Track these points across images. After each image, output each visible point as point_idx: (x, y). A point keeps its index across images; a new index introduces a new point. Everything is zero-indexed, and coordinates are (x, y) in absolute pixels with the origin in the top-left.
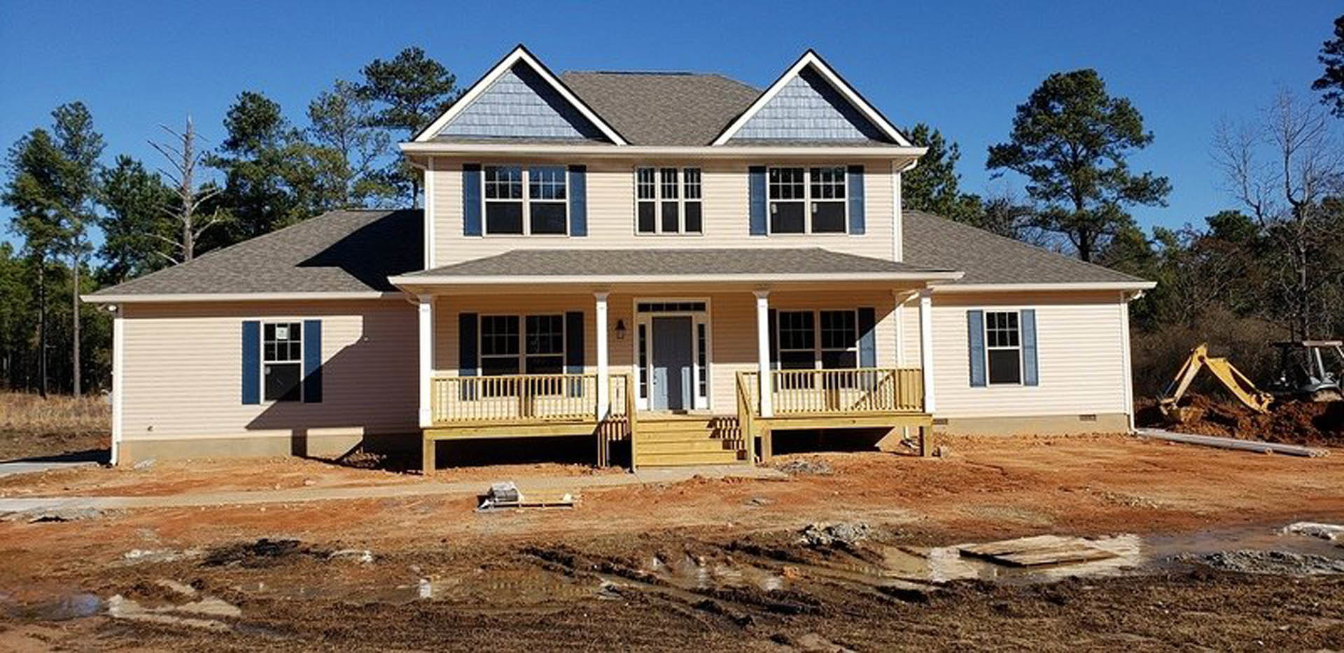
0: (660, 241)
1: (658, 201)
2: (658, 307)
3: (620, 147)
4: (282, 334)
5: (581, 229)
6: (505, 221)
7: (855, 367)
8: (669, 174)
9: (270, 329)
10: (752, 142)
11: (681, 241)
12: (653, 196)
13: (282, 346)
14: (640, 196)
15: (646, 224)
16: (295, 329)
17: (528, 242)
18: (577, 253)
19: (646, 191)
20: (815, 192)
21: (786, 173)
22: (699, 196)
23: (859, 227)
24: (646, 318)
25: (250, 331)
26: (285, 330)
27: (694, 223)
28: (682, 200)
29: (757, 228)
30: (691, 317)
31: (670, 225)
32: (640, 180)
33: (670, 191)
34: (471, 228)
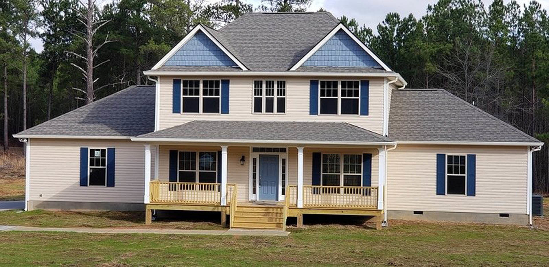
0: (264, 117)
1: (264, 97)
2: (263, 150)
3: (244, 72)
4: (97, 154)
5: (226, 111)
6: (191, 106)
7: (360, 186)
8: (270, 84)
9: (92, 151)
10: (311, 69)
11: (275, 117)
12: (261, 95)
13: (98, 160)
14: (255, 95)
15: (258, 108)
16: (103, 151)
17: (201, 116)
18: (223, 123)
19: (258, 92)
20: (343, 94)
21: (329, 84)
22: (284, 95)
23: (365, 112)
24: (257, 155)
25: (84, 151)
26: (99, 152)
27: (281, 108)
28: (275, 97)
29: (313, 111)
30: (278, 155)
31: (270, 109)
32: (255, 87)
33: (270, 92)
34: (176, 110)
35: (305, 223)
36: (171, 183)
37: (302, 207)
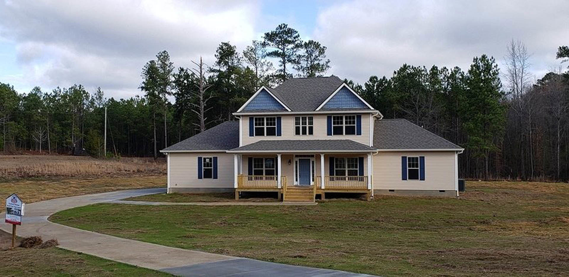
0: (302, 138)
1: (301, 126)
2: (301, 156)
3: (289, 111)
4: (207, 160)
5: (279, 134)
6: (260, 132)
7: (357, 175)
8: (304, 119)
9: (205, 159)
10: (327, 110)
11: (307, 137)
12: (299, 125)
13: (208, 164)
14: (296, 125)
15: (297, 133)
16: (210, 159)
17: (266, 138)
18: (278, 141)
19: (297, 123)
20: (346, 123)
21: (338, 118)
22: (312, 124)
23: (359, 133)
24: (297, 159)
25: (200, 159)
26: (208, 159)
27: (311, 132)
28: (307, 126)
29: (329, 134)
30: (310, 159)
31: (304, 133)
32: (296, 120)
33: (304, 123)
34: (251, 134)
35: (326, 198)
36: (249, 176)
37: (324, 188)
